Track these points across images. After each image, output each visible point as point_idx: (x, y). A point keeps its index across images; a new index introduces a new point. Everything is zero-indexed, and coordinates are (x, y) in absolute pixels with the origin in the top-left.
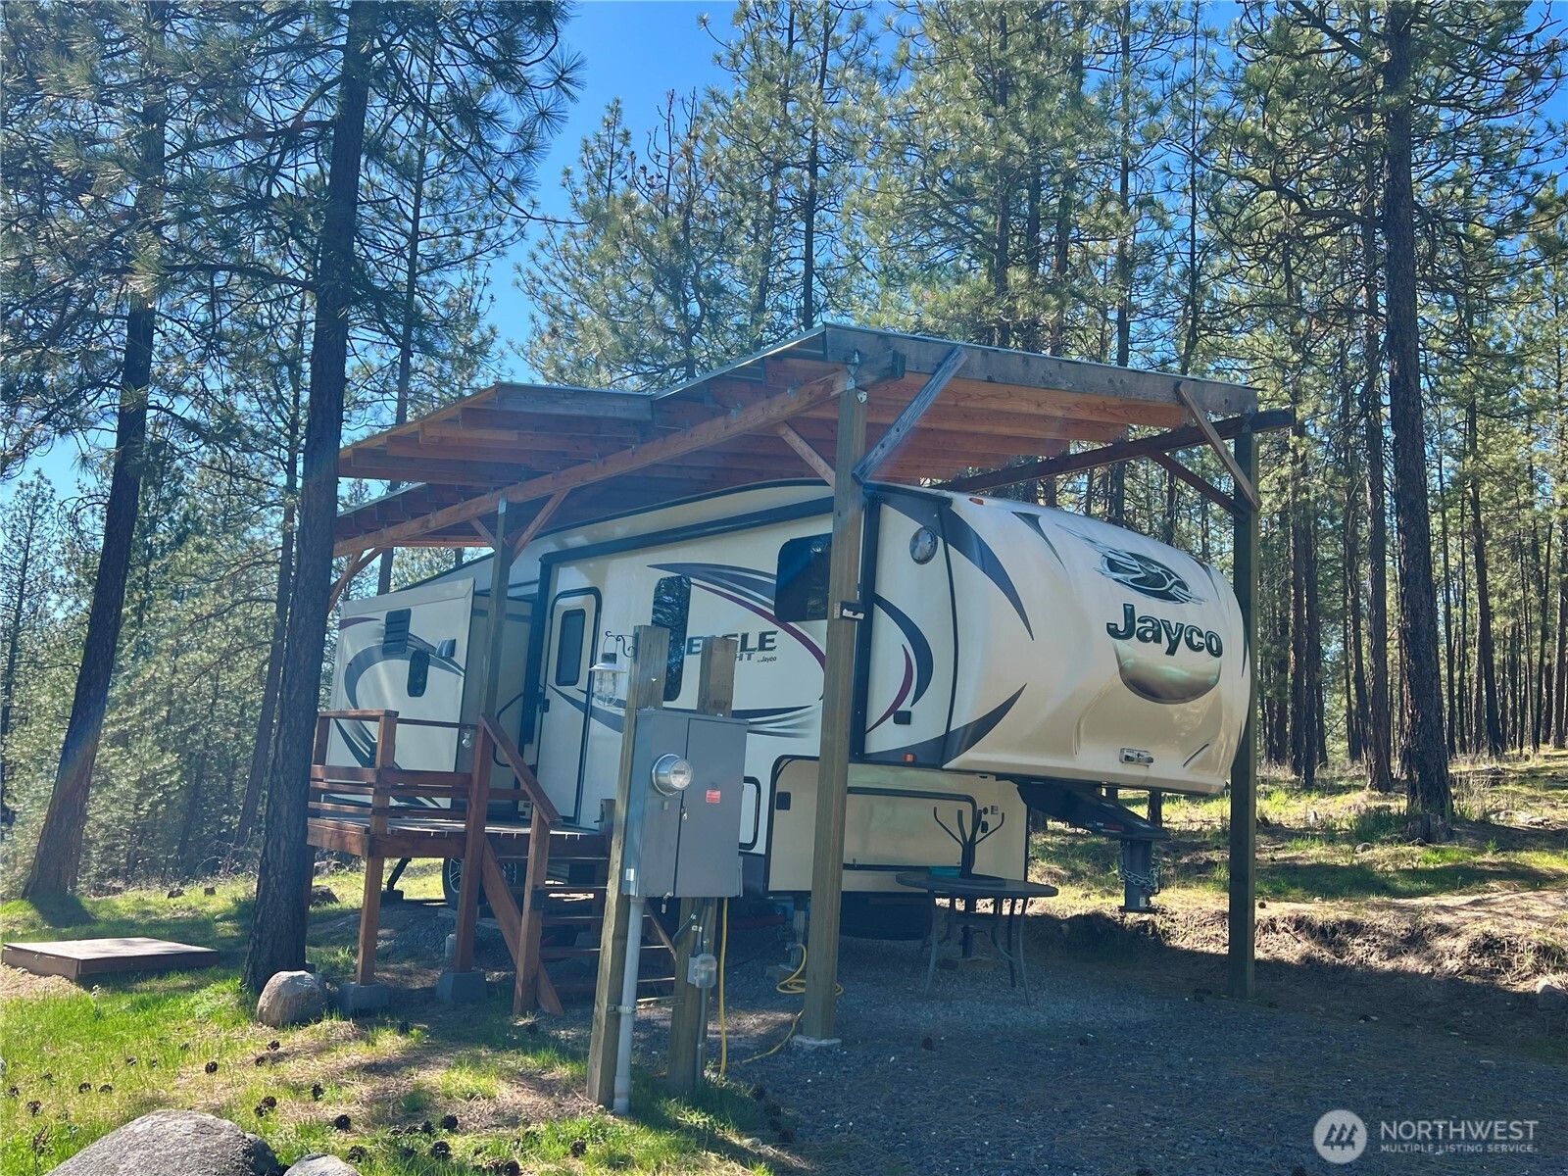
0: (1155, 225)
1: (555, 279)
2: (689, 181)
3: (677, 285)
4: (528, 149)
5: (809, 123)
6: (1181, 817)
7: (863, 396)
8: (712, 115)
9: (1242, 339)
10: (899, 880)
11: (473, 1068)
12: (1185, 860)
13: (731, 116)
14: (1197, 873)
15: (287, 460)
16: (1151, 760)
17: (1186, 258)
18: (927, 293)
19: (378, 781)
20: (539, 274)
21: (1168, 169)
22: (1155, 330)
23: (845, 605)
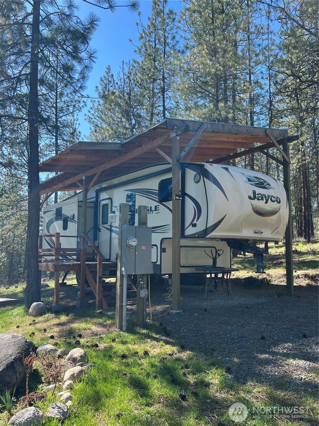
0: (259, 88)
1: (96, 117)
2: (129, 86)
3: (128, 115)
4: (83, 78)
5: (161, 67)
6: (274, 252)
7: (178, 138)
8: (135, 67)
9: (285, 119)
10: (196, 269)
11: (85, 323)
12: (275, 262)
13: (140, 67)
14: (278, 265)
15: (27, 172)
16: (262, 232)
17: (268, 97)
18: (197, 112)
19: (56, 251)
20: (91, 116)
21: (262, 72)
22: (261, 118)
23: (177, 196)
